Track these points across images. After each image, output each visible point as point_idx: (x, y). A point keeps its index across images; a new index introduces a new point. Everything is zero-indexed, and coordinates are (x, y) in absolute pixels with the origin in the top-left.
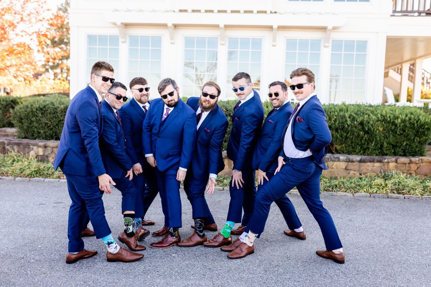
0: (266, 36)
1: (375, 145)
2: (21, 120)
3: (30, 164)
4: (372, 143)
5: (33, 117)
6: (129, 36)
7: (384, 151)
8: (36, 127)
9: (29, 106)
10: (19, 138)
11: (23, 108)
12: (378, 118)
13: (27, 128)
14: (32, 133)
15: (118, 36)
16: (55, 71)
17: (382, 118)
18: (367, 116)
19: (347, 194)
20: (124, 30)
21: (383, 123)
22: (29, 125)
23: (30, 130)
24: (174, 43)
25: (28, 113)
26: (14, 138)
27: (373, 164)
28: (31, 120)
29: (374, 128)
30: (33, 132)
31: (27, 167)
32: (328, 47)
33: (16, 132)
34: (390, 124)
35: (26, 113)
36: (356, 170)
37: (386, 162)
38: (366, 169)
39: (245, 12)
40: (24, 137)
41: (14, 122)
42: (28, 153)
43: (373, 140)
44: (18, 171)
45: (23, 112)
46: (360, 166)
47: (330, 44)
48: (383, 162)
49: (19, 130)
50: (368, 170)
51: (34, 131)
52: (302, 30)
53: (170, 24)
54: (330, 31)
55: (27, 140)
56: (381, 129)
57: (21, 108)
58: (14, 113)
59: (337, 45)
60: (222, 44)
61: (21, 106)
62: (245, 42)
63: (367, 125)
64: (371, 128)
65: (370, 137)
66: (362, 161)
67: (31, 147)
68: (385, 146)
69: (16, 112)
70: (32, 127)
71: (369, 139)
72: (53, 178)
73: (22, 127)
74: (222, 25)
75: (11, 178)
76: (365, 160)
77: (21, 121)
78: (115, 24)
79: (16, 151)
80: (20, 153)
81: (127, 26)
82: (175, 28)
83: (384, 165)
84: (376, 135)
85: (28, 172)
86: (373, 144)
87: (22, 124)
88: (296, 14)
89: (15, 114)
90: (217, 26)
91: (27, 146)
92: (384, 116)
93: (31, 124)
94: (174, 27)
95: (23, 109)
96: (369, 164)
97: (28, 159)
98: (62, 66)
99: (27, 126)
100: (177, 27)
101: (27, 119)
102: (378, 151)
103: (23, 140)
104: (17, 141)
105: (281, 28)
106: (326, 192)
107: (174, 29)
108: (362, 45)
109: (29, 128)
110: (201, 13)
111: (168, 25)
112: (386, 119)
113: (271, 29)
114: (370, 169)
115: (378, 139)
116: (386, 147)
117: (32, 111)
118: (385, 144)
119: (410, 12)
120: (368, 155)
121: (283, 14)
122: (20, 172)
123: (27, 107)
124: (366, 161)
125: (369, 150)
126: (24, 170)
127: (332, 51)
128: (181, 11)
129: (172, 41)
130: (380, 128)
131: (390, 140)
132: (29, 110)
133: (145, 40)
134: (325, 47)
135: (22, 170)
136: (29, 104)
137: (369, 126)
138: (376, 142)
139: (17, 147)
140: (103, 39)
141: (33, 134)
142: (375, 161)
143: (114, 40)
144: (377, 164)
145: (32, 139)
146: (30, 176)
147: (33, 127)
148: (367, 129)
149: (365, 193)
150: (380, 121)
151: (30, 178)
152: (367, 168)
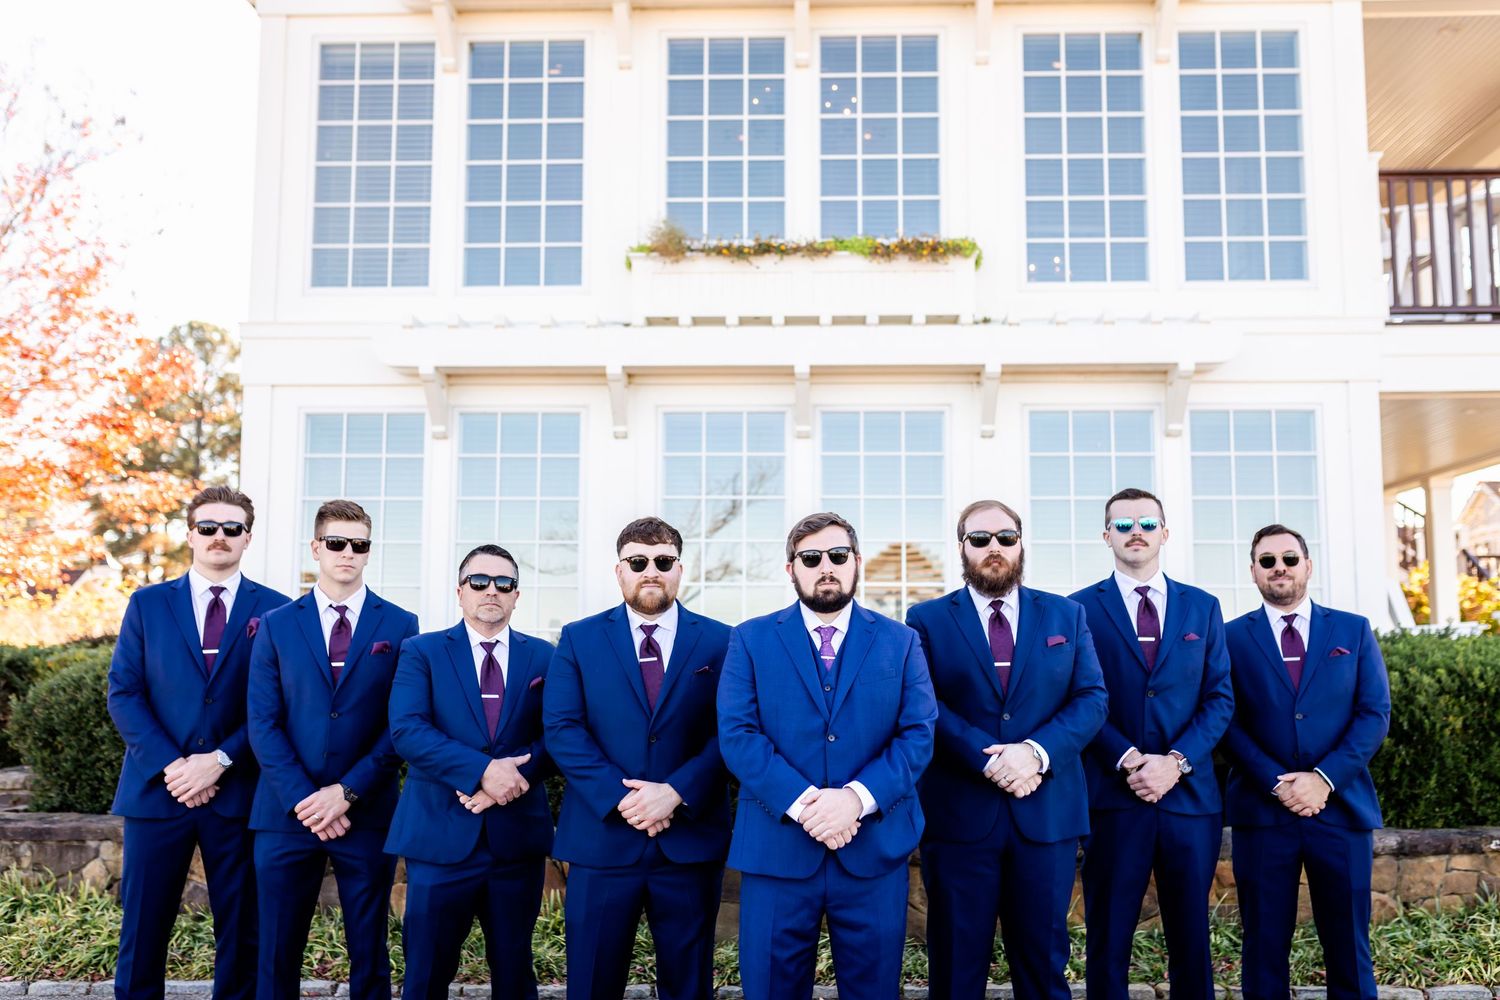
0: (957, 404)
1: (1441, 785)
2: (49, 737)
3: (88, 916)
4: (1428, 778)
5: (98, 725)
6: (462, 414)
7: (1474, 809)
8: (109, 764)
9: (88, 680)
10: (39, 808)
11: (64, 690)
12: (1439, 681)
13: (75, 770)
14: (93, 789)
15: (423, 415)
16: (126, 560)
17: (1453, 681)
18: (1397, 674)
19: (1402, 990)
20: (444, 392)
21: (1463, 698)
22: (81, 756)
23: (84, 777)
24: (625, 437)
25: (82, 710)
26: (17, 811)
27: (1449, 860)
28: (90, 735)
29: (1432, 718)
30: (95, 783)
31: (77, 932)
32: (1178, 434)
33: (24, 787)
34: (1485, 704)
35: (73, 707)
36: (1387, 887)
37: (1493, 851)
38: (1422, 881)
39: (884, 320)
40: (56, 804)
41: (20, 746)
42: (77, 870)
43: (1431, 766)
44: (39, 954)
45: (59, 704)
46: (1399, 869)
47: (1185, 427)
48: (1483, 853)
49: (38, 777)
50: (1431, 884)
51: (101, 780)
52: (1082, 378)
53: (614, 369)
54: (1187, 377)
55: (74, 816)
56: (1459, 724)
57: (51, 691)
58: (23, 710)
59: (1209, 429)
60: (801, 436)
61: (52, 681)
62: (882, 426)
63: (1403, 709)
64: (1421, 722)
65: (1416, 754)
66: (1407, 849)
67: (92, 844)
68: (1476, 789)
69: (31, 708)
70: (93, 764)
71: (1414, 761)
72: (189, 976)
73: (52, 765)
74: (802, 368)
75: (8, 985)
76: (1416, 846)
77: (50, 740)
78: (412, 373)
79: (26, 863)
80: (40, 870)
81: (453, 381)
82: (630, 383)
83: (1487, 862)
84: (1441, 748)
85: (81, 954)
86: (1433, 783)
87: (55, 751)
88: (1065, 323)
89: (29, 713)
90: (786, 373)
91: (75, 843)
92: (1459, 676)
93: (91, 753)
94: (625, 379)
95: (61, 693)
96: (1432, 860)
97: (75, 895)
98: (148, 543)
99: (76, 760)
100: (637, 380)
101: (75, 733)
102: (1453, 806)
103: (57, 816)
104: (31, 822)
105: (1014, 373)
106: (1312, 987)
107: (626, 387)
108: (1299, 427)
109: (83, 766)
110: (728, 326)
111: (609, 371)
112: (1471, 684)
113: (974, 379)
114: (1437, 880)
115: (1449, 761)
116: (1481, 792)
117: (97, 701)
118: (1476, 783)
119: (1444, 311)
120: (1416, 825)
121: (1018, 324)
122: (48, 954)
123: (79, 685)
124: (1419, 849)
125: (1417, 805)
126: (65, 945)
127: (1194, 448)
128: (651, 322)
129: (621, 429)
130: (1451, 718)
131: (1491, 766)
132: (85, 695)
133: (519, 426)
134: (1168, 435)
135: (56, 948)
136: (87, 672)
137: (1412, 713)
138: (1440, 774)
139: (30, 847)
140: (363, 428)
141: (99, 789)
142: (1455, 849)
143: (406, 430)
144: (1462, 862)
145: (92, 811)
146: (91, 970)
147: (100, 764)
148: (1406, 726)
149: (1467, 987)
150: (1449, 693)
151: (93, 980)
152: (1426, 878)
